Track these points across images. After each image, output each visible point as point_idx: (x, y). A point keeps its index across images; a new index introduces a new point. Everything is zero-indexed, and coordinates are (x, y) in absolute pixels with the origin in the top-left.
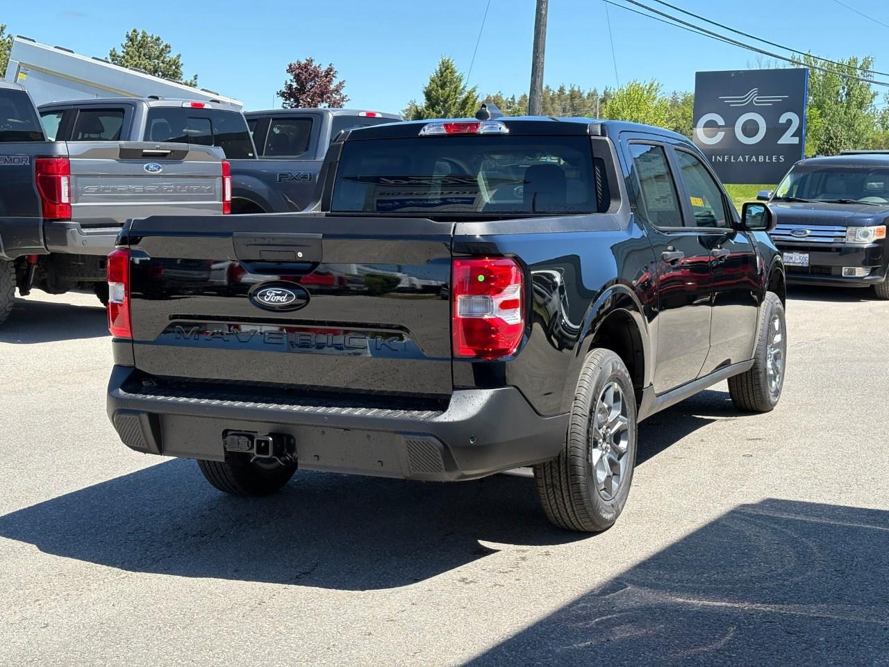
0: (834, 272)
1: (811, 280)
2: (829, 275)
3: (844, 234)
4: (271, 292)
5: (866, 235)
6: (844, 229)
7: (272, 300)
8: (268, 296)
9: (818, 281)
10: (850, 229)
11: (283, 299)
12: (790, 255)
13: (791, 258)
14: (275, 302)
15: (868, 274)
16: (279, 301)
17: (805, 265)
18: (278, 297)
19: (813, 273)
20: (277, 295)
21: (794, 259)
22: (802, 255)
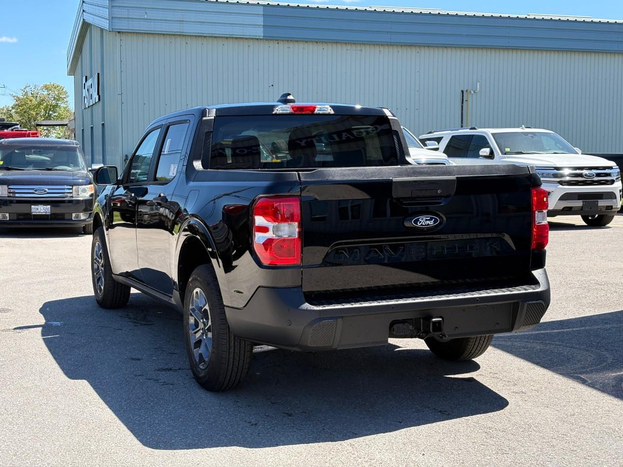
0: (66, 217)
1: (52, 224)
2: (64, 219)
3: (71, 191)
4: (423, 219)
5: (84, 191)
6: (71, 187)
7: (423, 224)
8: (420, 222)
9: (56, 224)
10: (74, 188)
11: (431, 223)
12: (36, 207)
13: (37, 209)
14: (425, 225)
15: (87, 217)
16: (428, 224)
17: (48, 214)
18: (428, 222)
19: (51, 219)
20: (426, 220)
21: (39, 210)
22: (45, 207)
